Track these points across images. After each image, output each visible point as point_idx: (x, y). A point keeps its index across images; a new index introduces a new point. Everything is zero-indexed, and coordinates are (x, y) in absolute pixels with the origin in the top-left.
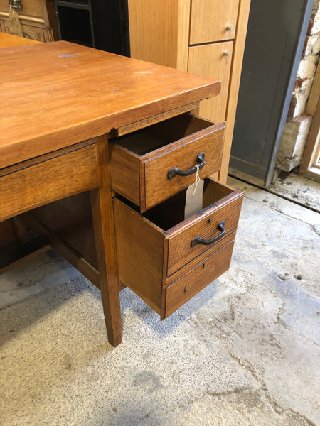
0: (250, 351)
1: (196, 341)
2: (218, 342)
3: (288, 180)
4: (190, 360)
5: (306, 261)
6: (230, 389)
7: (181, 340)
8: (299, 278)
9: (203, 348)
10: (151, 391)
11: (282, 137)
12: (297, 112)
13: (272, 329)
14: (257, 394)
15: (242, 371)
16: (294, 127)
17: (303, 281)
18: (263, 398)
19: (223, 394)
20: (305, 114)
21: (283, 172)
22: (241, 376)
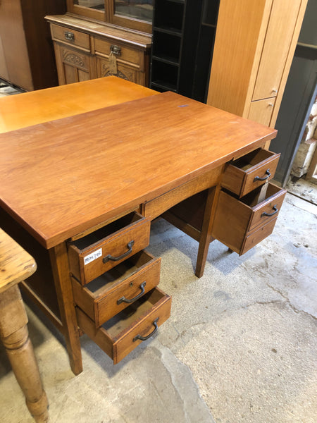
0: (279, 283)
1: (246, 278)
2: (260, 278)
3: (298, 183)
4: (244, 287)
5: (311, 237)
6: (269, 301)
7: (237, 276)
8: (307, 246)
9: (251, 281)
10: (225, 300)
11: (296, 154)
12: (308, 137)
13: (291, 273)
14: (284, 304)
15: (275, 293)
16: (306, 147)
17: (309, 248)
18: (288, 306)
19: (266, 303)
20: (313, 138)
21: (295, 177)
22: (275, 296)
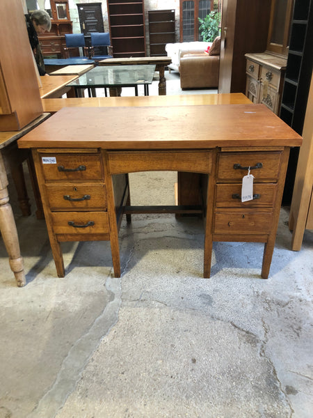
1: (249, 302)
2: (262, 309)
4: (237, 306)
6: (245, 329)
10: (204, 303)
14: (258, 341)
15: (260, 328)
18: (259, 345)
19: (239, 328)
